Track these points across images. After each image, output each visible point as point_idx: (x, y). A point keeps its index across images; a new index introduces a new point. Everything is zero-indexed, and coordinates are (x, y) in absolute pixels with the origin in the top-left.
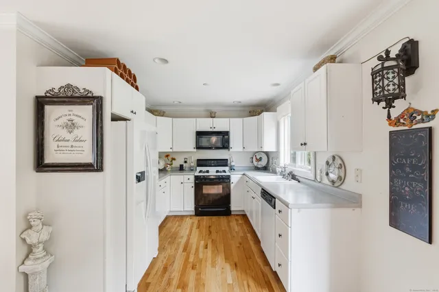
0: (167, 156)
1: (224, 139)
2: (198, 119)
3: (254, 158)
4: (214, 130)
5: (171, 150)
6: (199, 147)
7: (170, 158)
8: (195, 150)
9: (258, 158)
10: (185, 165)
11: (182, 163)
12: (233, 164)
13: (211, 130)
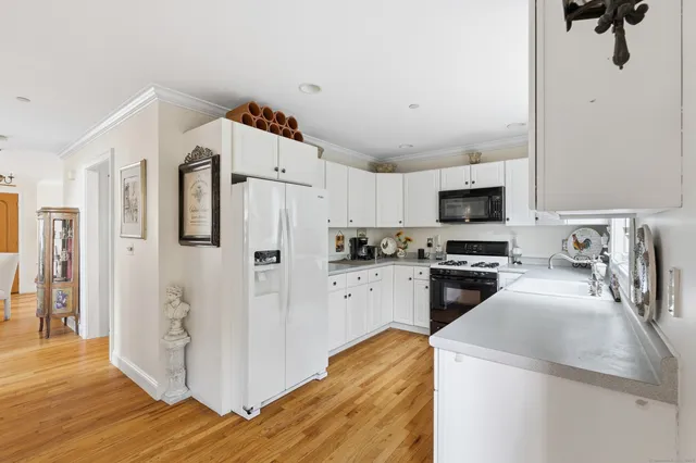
0: (398, 234)
1: (490, 203)
2: (443, 170)
3: (571, 240)
4: (474, 187)
5: (401, 225)
6: (443, 219)
7: (402, 237)
8: (439, 224)
9: (581, 240)
10: (427, 250)
11: (422, 247)
12: (517, 251)
13: (468, 187)
